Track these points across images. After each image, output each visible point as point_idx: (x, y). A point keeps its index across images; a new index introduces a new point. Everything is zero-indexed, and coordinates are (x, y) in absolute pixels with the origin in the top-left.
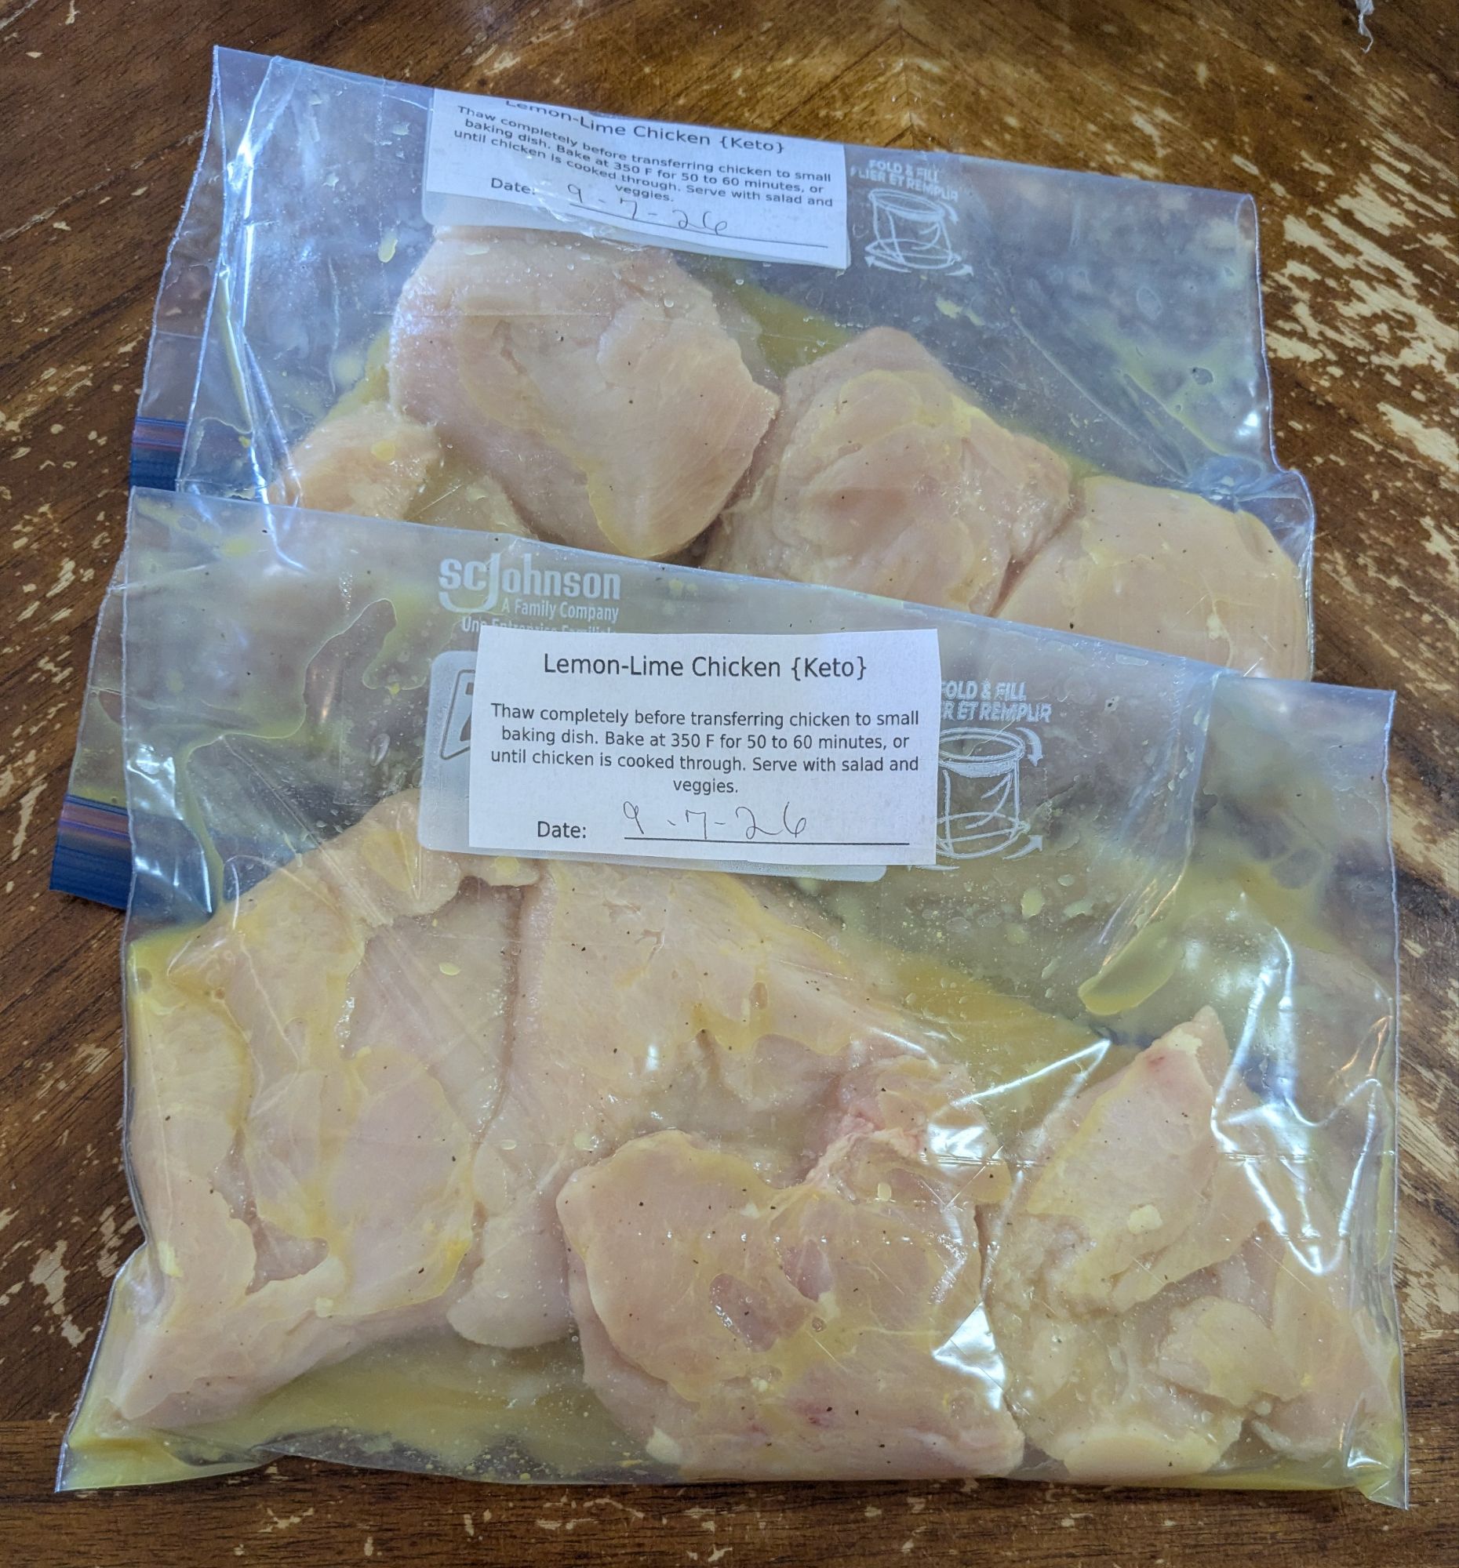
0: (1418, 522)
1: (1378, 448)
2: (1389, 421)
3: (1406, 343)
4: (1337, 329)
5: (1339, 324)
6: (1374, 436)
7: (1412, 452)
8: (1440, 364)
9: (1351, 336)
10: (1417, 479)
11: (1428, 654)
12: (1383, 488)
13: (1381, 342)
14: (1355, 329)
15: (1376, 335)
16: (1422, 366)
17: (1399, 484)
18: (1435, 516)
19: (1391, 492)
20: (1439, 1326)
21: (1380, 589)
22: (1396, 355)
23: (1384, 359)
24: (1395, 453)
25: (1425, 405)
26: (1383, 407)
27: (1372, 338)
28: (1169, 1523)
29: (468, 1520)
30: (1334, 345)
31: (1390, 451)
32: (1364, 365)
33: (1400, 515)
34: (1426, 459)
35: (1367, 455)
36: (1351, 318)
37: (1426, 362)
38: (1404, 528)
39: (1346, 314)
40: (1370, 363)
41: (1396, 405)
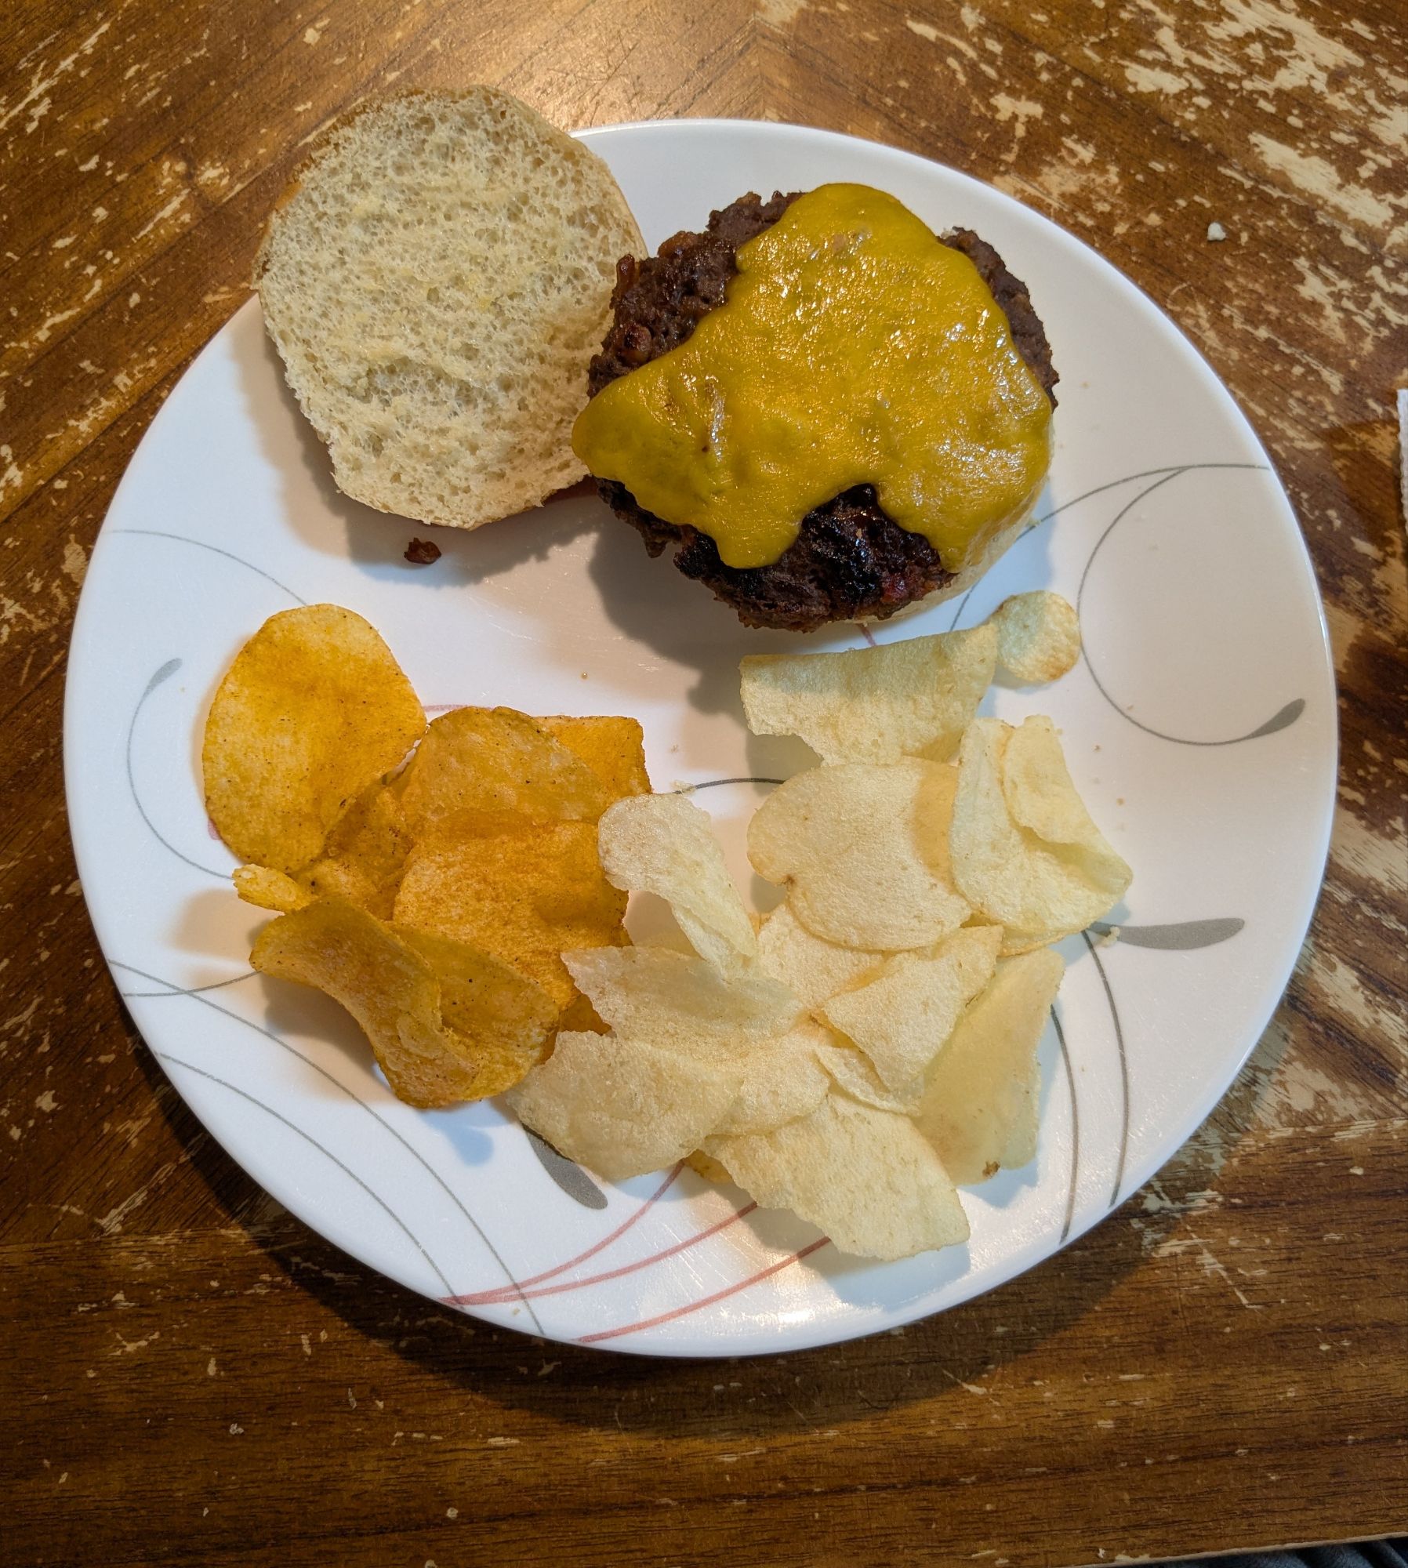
0: (1291, 264)
1: (1248, 184)
2: (1261, 153)
3: (1281, 63)
4: (1205, 55)
5: (1208, 48)
6: (1244, 172)
7: (1286, 185)
8: (1320, 84)
9: (1221, 60)
10: (1290, 215)
11: (1298, 410)
12: (1253, 229)
13: (1256, 64)
14: (1226, 52)
15: (1249, 57)
16: (1300, 88)
17: (1270, 223)
18: (1310, 256)
19: (1261, 233)
20: (1290, 1124)
21: (1246, 342)
22: (1271, 77)
23: (1257, 84)
24: (1267, 189)
25: (1303, 131)
26: (1255, 138)
27: (1245, 62)
28: (1000, 1330)
29: (305, 1339)
30: (1201, 72)
31: (1261, 187)
32: (1235, 91)
33: (1272, 257)
34: (1301, 192)
35: (1236, 193)
36: (1221, 41)
37: (1304, 83)
38: (1275, 272)
39: (1216, 36)
40: (1242, 88)
41: (1270, 135)
